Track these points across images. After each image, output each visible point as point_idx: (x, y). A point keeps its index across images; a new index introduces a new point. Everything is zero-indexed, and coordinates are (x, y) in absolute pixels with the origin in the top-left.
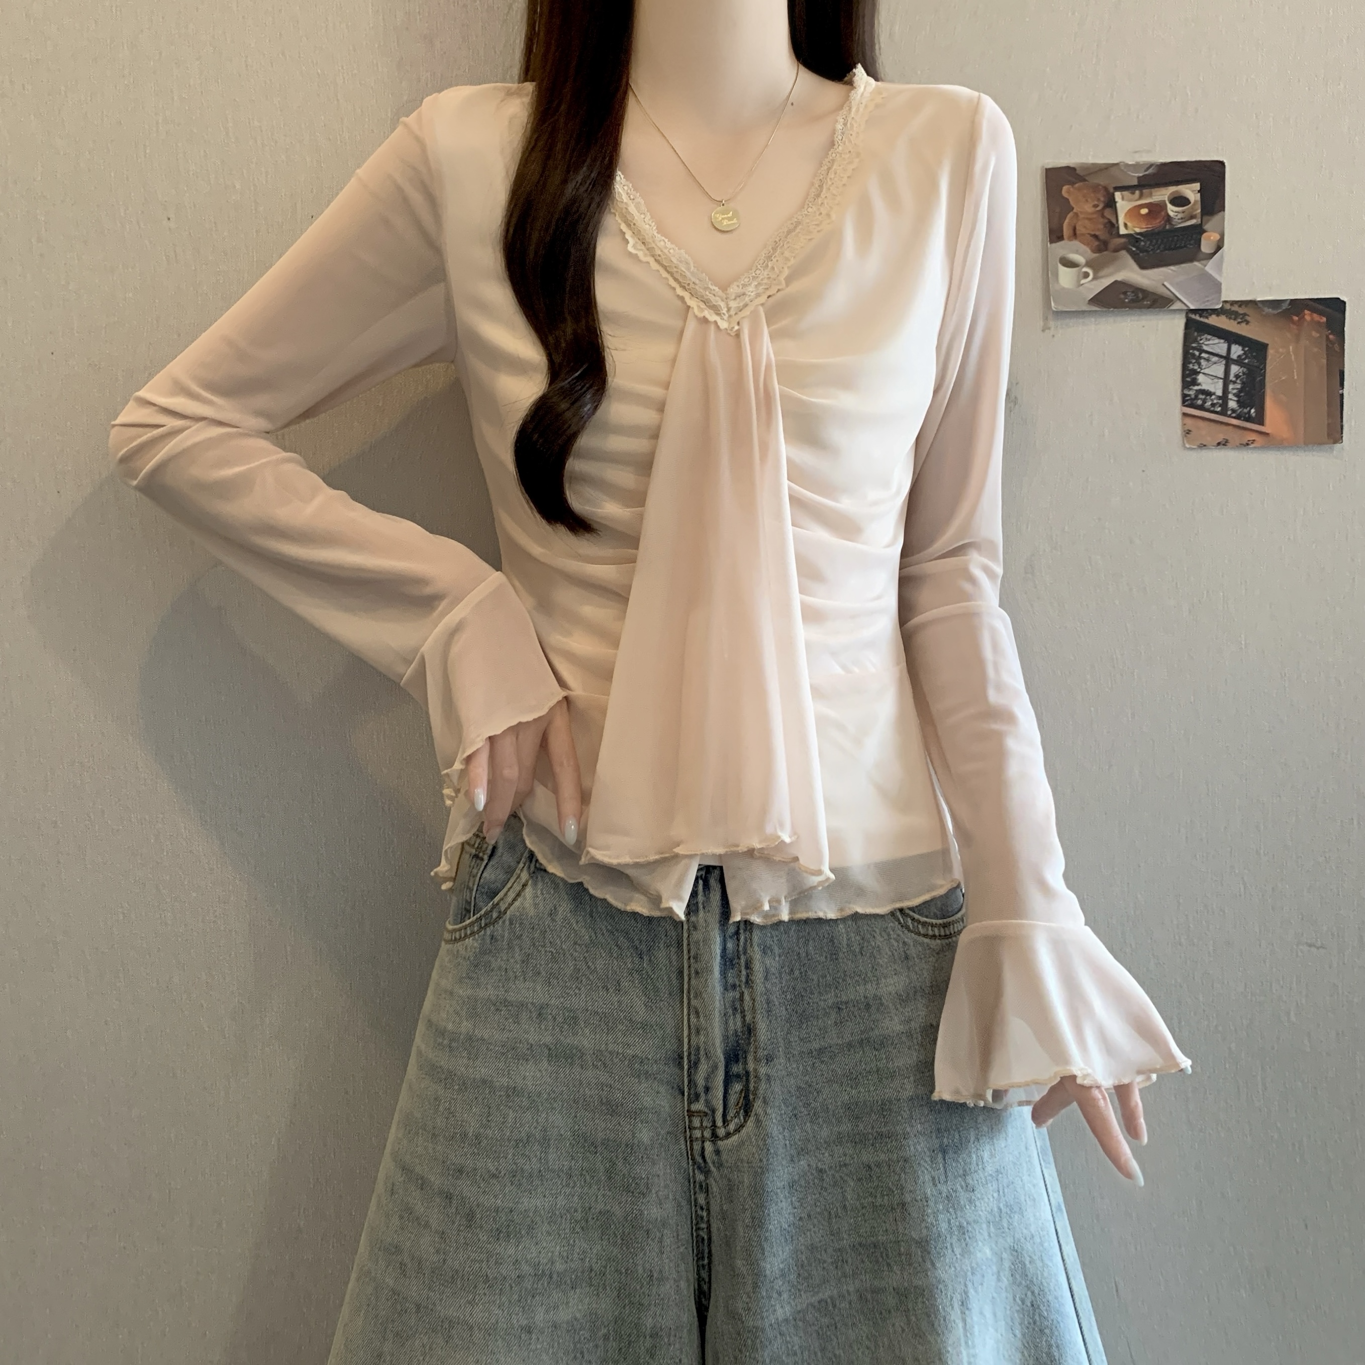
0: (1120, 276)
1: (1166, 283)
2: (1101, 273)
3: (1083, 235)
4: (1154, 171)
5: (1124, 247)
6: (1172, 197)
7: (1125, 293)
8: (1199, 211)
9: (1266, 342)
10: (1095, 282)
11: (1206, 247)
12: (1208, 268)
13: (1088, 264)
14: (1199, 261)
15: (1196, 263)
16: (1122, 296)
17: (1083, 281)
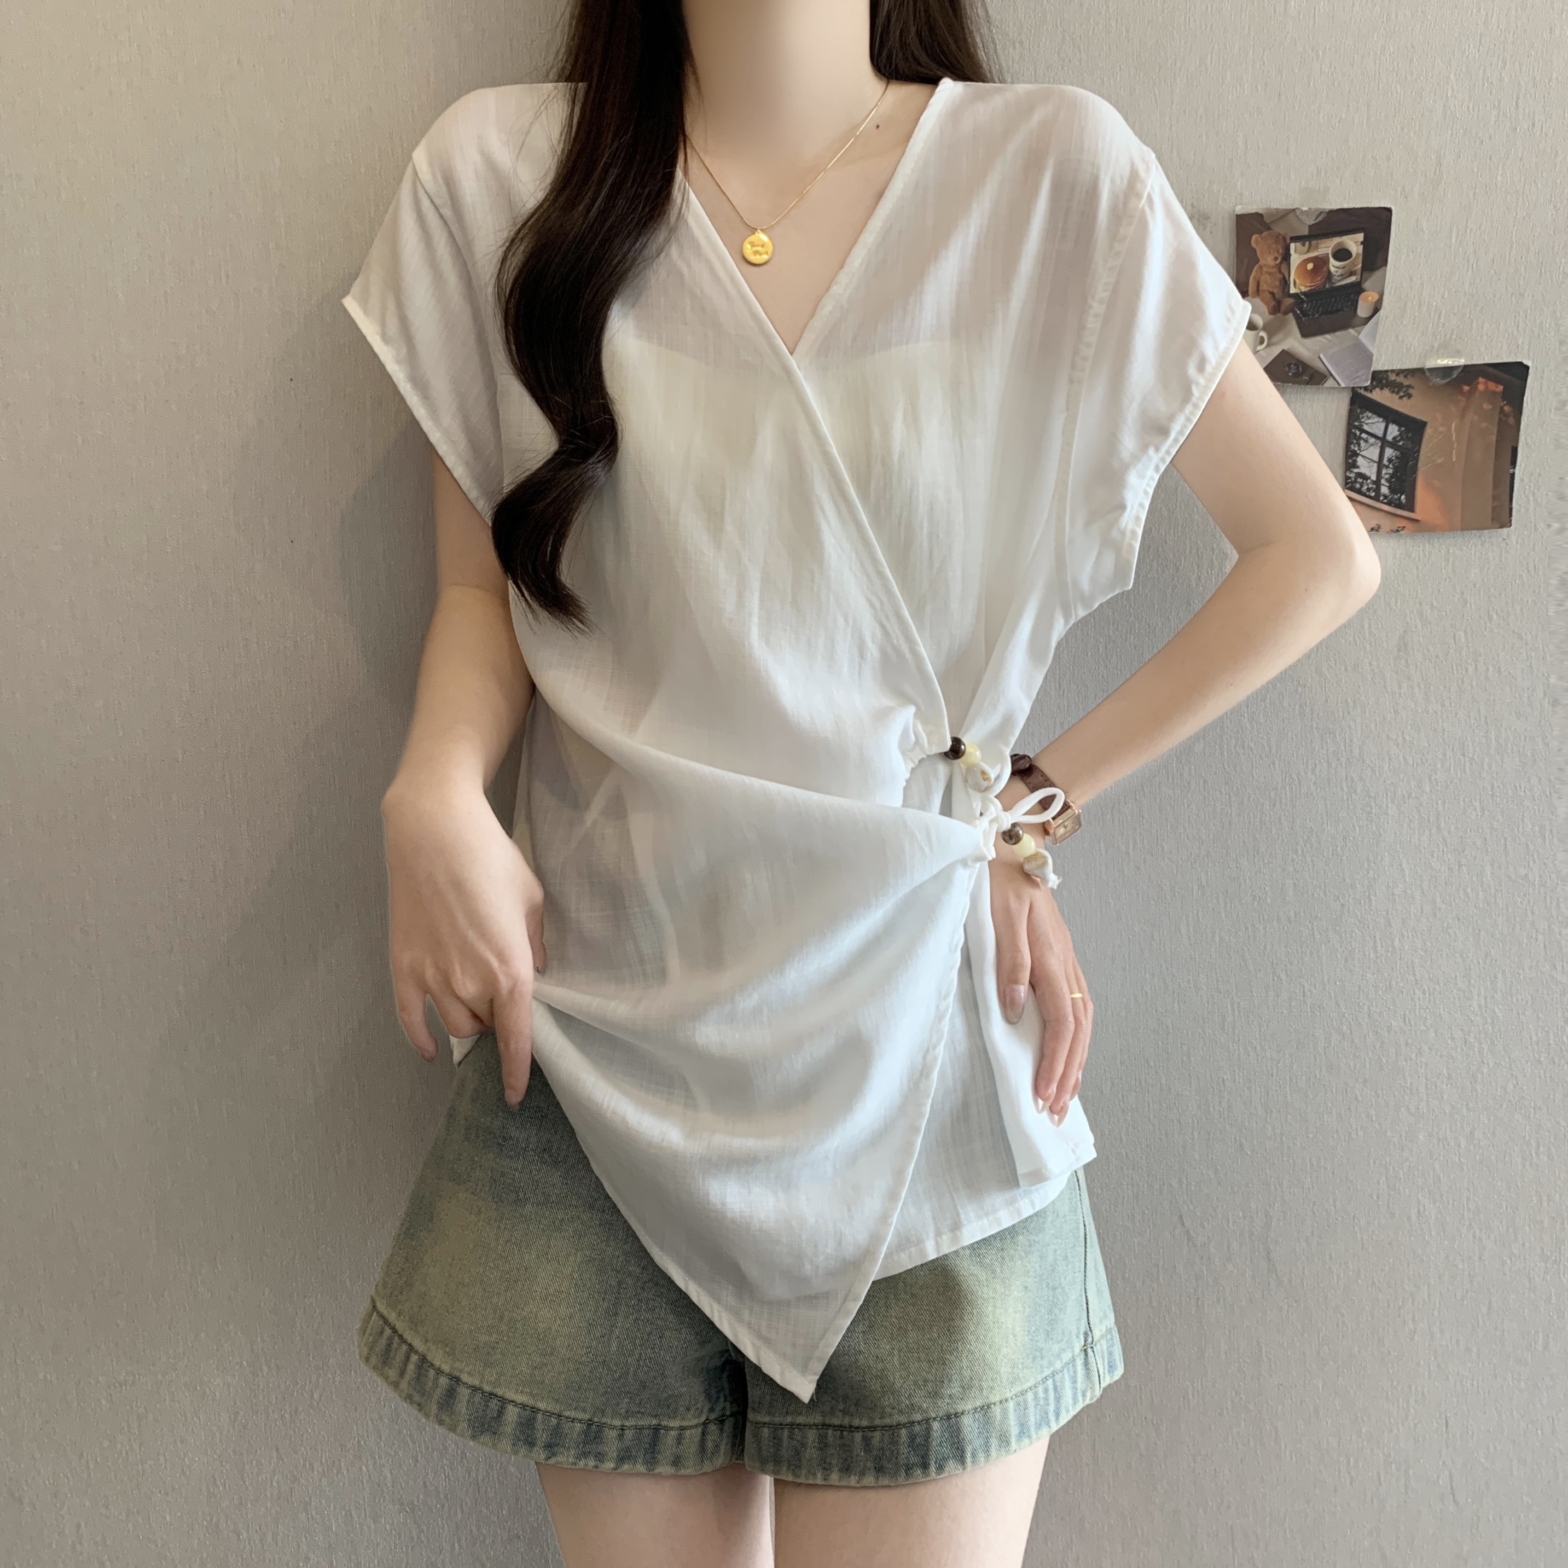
0: (1285, 346)
1: (1322, 356)
2: (1275, 339)
3: (1264, 291)
4: (1324, 219)
5: (1291, 310)
6: (1335, 251)
7: (1289, 365)
8: (1360, 266)
9: (1424, 419)
10: (1268, 350)
11: (1362, 311)
12: (1360, 337)
13: (1264, 329)
14: (1353, 327)
15: (1351, 331)
16: (1287, 369)
17: (1259, 348)
